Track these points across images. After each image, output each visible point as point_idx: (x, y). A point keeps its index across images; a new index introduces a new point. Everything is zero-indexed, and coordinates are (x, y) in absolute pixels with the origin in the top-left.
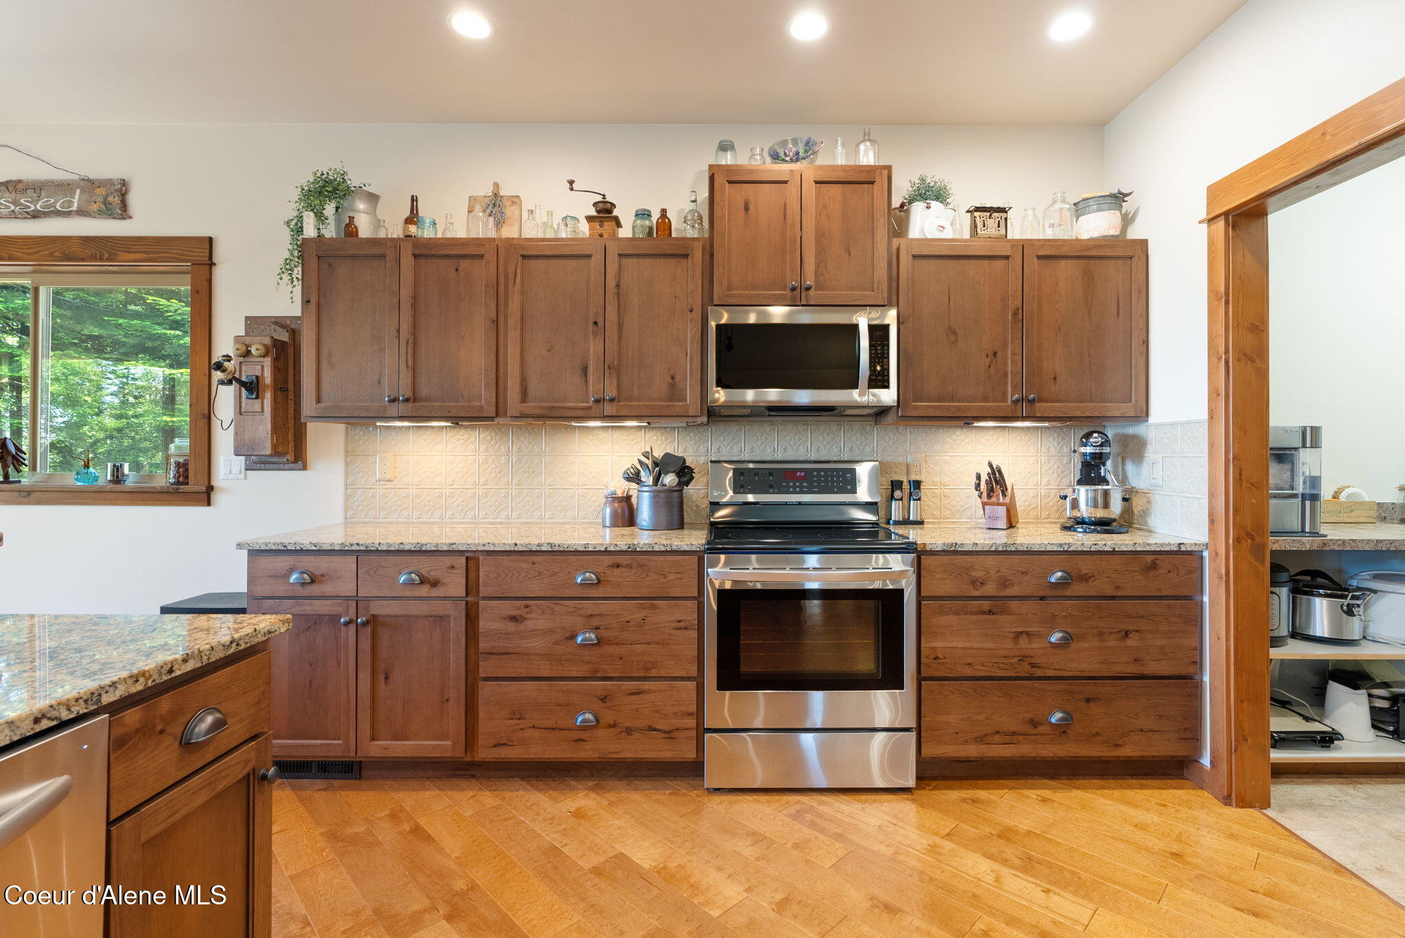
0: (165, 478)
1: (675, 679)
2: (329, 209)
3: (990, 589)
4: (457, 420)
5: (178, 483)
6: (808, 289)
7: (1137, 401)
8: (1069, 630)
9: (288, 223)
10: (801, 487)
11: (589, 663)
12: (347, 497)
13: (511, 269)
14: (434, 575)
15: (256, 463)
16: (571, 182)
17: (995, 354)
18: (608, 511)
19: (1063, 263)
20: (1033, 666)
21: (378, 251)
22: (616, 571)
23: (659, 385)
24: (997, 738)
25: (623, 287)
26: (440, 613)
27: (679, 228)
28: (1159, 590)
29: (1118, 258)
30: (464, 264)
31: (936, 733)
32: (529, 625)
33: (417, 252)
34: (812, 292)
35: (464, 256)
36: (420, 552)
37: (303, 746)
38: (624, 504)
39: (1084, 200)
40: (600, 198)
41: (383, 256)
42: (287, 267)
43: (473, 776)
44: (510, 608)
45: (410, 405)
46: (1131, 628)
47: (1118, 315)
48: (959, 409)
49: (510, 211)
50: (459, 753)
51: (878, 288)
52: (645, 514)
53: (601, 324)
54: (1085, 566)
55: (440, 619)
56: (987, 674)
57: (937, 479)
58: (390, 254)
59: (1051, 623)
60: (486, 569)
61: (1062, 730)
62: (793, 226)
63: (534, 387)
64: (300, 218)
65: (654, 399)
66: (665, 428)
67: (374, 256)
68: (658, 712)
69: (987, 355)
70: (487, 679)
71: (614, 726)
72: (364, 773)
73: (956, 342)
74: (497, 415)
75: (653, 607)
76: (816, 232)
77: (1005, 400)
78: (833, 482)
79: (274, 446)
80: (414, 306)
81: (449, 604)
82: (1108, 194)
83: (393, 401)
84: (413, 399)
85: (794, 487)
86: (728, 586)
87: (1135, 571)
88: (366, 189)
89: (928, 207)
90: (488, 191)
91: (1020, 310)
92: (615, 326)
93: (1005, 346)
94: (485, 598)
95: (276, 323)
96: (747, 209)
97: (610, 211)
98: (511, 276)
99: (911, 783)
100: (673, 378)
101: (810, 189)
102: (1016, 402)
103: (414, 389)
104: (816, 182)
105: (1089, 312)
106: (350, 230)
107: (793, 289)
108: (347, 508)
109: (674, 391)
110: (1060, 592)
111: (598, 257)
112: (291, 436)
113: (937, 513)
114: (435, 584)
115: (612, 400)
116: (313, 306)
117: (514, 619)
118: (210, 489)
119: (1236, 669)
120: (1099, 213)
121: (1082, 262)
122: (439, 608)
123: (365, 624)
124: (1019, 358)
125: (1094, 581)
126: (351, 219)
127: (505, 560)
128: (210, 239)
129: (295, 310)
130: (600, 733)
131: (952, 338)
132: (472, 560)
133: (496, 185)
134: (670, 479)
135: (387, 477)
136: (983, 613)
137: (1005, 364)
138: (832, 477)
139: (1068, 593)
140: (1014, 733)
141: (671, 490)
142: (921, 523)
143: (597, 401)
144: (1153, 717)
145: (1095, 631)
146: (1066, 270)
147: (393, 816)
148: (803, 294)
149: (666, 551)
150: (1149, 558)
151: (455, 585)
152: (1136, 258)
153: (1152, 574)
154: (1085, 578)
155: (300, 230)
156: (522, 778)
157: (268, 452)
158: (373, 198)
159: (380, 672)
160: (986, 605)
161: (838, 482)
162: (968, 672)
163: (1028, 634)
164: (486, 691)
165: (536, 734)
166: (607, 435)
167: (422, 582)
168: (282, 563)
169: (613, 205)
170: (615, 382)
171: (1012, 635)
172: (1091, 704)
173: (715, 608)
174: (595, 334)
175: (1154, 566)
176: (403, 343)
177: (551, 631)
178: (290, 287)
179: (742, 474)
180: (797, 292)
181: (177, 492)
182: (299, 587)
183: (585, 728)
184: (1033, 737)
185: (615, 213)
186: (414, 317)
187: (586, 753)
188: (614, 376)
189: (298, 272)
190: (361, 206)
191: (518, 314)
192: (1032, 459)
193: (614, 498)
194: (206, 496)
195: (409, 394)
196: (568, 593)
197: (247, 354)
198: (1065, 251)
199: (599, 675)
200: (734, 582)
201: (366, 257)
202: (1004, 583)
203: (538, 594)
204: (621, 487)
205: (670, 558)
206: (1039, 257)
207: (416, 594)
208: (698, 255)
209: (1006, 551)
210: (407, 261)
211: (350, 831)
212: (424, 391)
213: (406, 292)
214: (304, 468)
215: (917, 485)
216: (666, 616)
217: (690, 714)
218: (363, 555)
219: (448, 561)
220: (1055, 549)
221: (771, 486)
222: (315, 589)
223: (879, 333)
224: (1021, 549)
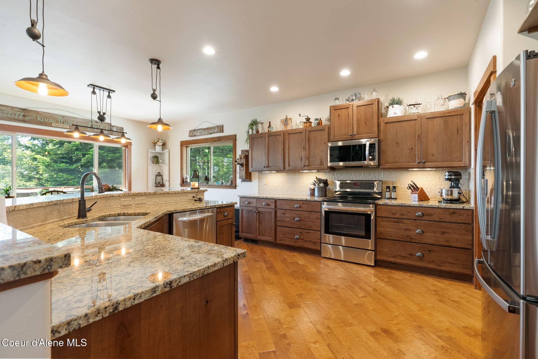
0: (229, 184)
1: (316, 230)
2: (254, 128)
3: (398, 216)
4: (278, 171)
5: (231, 184)
6: (355, 135)
7: (465, 161)
8: (423, 230)
9: (247, 132)
10: (358, 187)
11: (297, 225)
12: (259, 188)
13: (286, 137)
14: (269, 203)
15: (243, 181)
16: (300, 115)
17: (412, 149)
18: (309, 192)
19: (436, 119)
20: (411, 239)
21: (261, 136)
22: (303, 205)
23: (318, 162)
24: (399, 257)
25: (310, 139)
26: (270, 211)
27: (325, 123)
28: (456, 221)
29: (457, 115)
30: (277, 137)
31: (381, 253)
32: (287, 215)
33: (269, 135)
34: (355, 136)
35: (278, 135)
36: (266, 199)
37: (248, 235)
38: (313, 191)
39: (449, 96)
40: (307, 117)
41: (262, 137)
42: (246, 141)
43: (277, 247)
44: (283, 211)
45: (267, 168)
46: (445, 231)
47: (458, 133)
48: (399, 165)
49: (289, 122)
50: (274, 241)
51: (375, 133)
52: (316, 193)
53: (305, 148)
54: (430, 211)
55: (270, 213)
56: (396, 239)
57: (403, 186)
58: (264, 136)
59: (417, 227)
60: (278, 203)
61: (421, 258)
62: (351, 119)
63: (291, 163)
64: (249, 130)
65: (317, 165)
66: (325, 172)
67: (261, 137)
68: (312, 238)
69: (409, 149)
70: (279, 226)
71: (303, 239)
72: (258, 243)
73: (399, 146)
74: (284, 170)
75: (311, 214)
76: (357, 120)
77: (415, 162)
78: (367, 186)
79: (246, 177)
80: (268, 147)
81: (272, 209)
82: (457, 94)
83: (265, 167)
84: (268, 167)
85: (356, 187)
86: (327, 210)
87: (447, 214)
88: (260, 122)
89: (393, 107)
90: (285, 118)
91: (420, 135)
92: (308, 148)
93: (415, 146)
94: (278, 209)
95: (246, 151)
96: (339, 116)
97: (309, 120)
98: (286, 138)
99: (373, 264)
100: (321, 160)
101: (355, 108)
102: (419, 163)
103: (268, 165)
104: (357, 106)
105: (446, 134)
106: (257, 132)
107: (351, 135)
108: (259, 190)
109: (322, 163)
110: (420, 219)
111: (304, 133)
112: (249, 175)
113: (403, 196)
114: (269, 205)
115: (307, 166)
116: (251, 148)
117: (283, 214)
118: (236, 186)
119: (478, 246)
120: (454, 101)
121: (444, 118)
122: (270, 210)
123: (258, 212)
124: (420, 150)
125: (432, 216)
126: (258, 129)
127: (282, 201)
128: (236, 135)
129: (248, 149)
130: (300, 241)
131: (398, 145)
132: (276, 201)
133: (287, 116)
134: (322, 185)
135: (266, 183)
136: (395, 222)
137: (415, 152)
138: (367, 185)
139: (423, 219)
140: (405, 257)
141: (322, 187)
142: (396, 199)
143: (304, 166)
144: (453, 259)
145: (432, 231)
146: (437, 122)
147: (261, 250)
148: (353, 136)
149: (314, 201)
150: (452, 210)
151: (273, 206)
152: (465, 114)
153: (453, 215)
154: (429, 215)
155: (249, 133)
156: (286, 249)
157: (245, 178)
158: (262, 123)
159: (260, 223)
160: (396, 220)
161: (369, 186)
162: (390, 238)
163: (409, 229)
164: (278, 228)
165: (288, 239)
166: (310, 174)
167: (267, 205)
168: (245, 199)
169: (310, 118)
170: (308, 161)
171: (404, 229)
172: (431, 252)
173: (324, 215)
174: (304, 151)
175: (454, 213)
176: (266, 155)
177: (291, 217)
178: (247, 145)
179: (342, 184)
180: (352, 136)
181: (231, 186)
182: (247, 204)
183: (297, 239)
184: (411, 259)
185: (310, 121)
186: (268, 149)
187: (297, 244)
188: (308, 160)
189: (248, 142)
190: (260, 125)
191: (288, 147)
192: (438, 180)
193: (311, 189)
194: (235, 187)
195: (267, 166)
196: (294, 209)
197: (241, 158)
198: (436, 115)
199: (300, 228)
200: (328, 209)
201: (260, 137)
202: (402, 215)
203: (288, 209)
204: (312, 187)
205: (315, 202)
206: (426, 118)
207: (266, 207)
208: (327, 129)
209: (402, 206)
210: (267, 137)
211: (253, 250)
212: (270, 165)
213: (267, 144)
214: (251, 182)
215: (395, 188)
216: (314, 216)
217: (319, 239)
218: (257, 199)
219: (271, 201)
220: (418, 206)
221: (350, 187)
222: (249, 205)
223: (372, 146)
224: (407, 205)
